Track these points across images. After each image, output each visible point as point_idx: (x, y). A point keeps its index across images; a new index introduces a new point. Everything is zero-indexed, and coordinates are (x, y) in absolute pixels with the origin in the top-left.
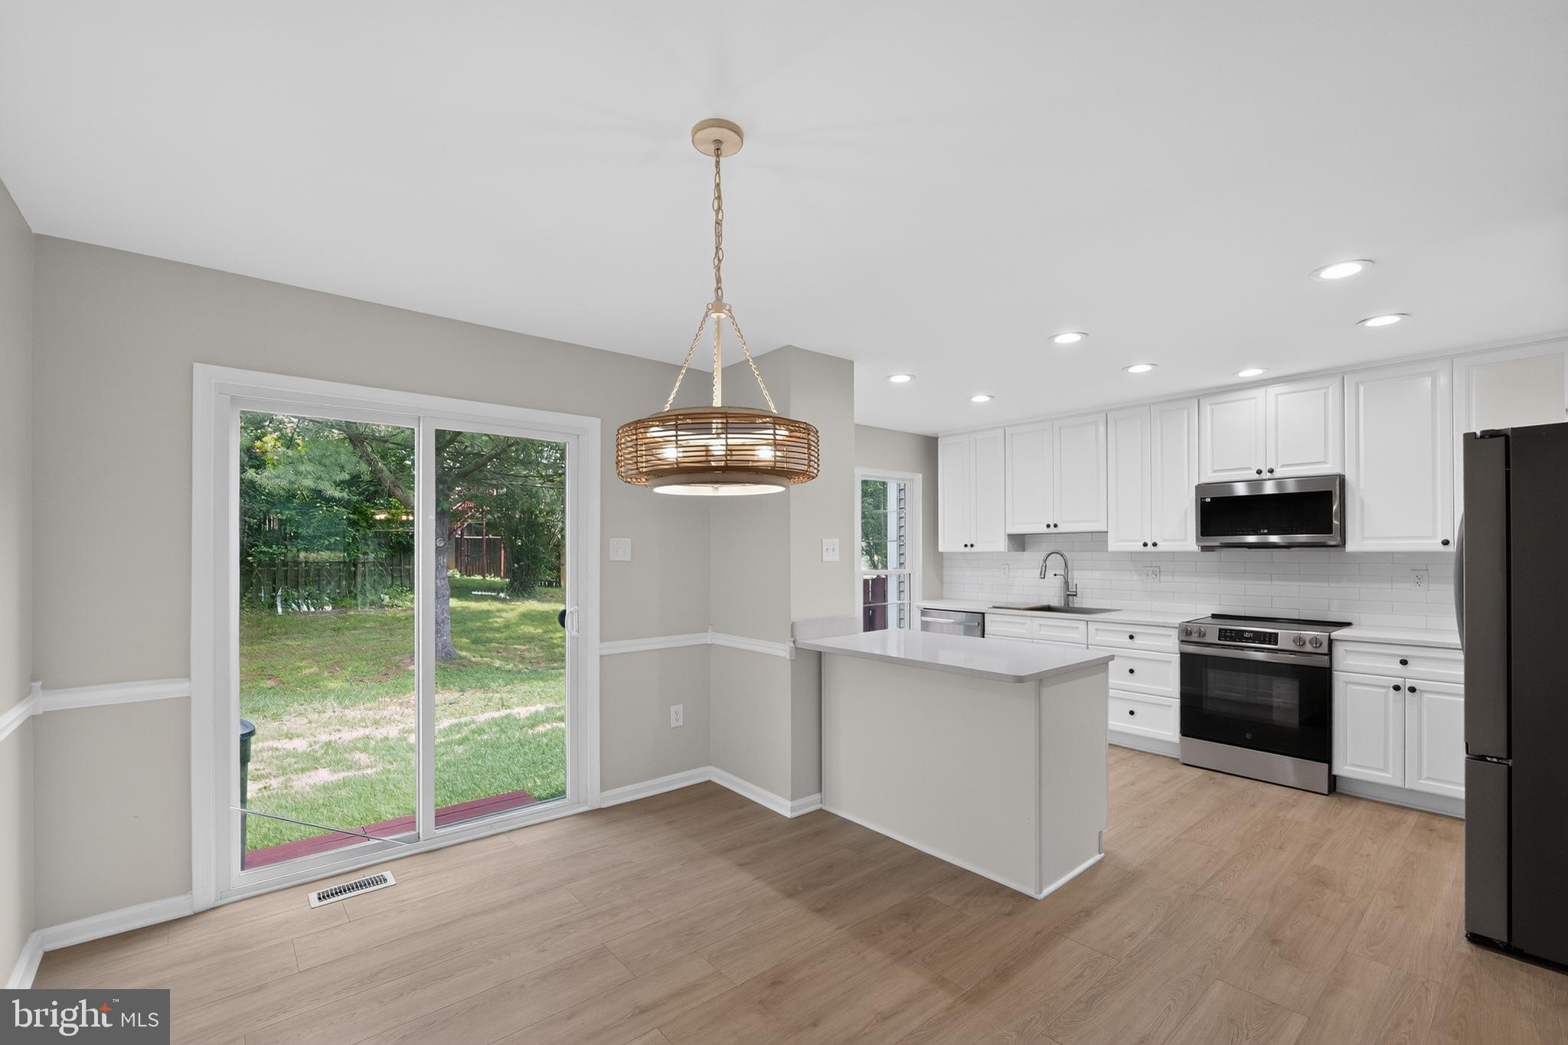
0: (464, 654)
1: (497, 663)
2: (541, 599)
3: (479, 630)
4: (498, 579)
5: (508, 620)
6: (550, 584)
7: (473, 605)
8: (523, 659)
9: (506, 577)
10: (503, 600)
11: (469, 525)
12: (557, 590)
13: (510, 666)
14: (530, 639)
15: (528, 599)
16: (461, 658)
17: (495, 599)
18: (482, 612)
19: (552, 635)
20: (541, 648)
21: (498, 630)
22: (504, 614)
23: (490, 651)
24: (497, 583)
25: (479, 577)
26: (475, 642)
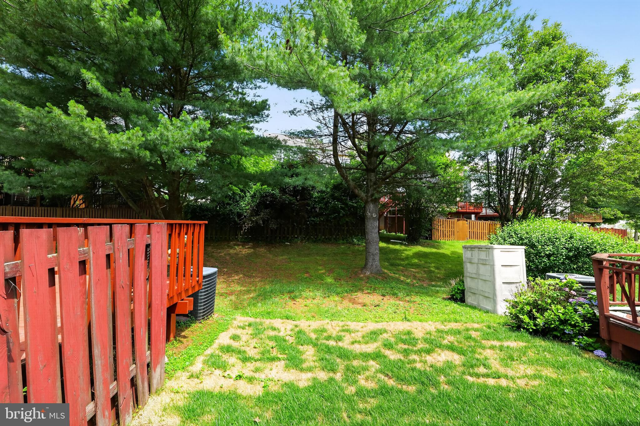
0: (386, 271)
1: (402, 278)
2: (423, 245)
3: (394, 259)
4: (402, 235)
5: (408, 255)
6: (427, 238)
7: (391, 246)
8: (415, 277)
9: (405, 234)
10: (405, 245)
11: (390, 211)
12: (430, 241)
13: (409, 281)
14: (417, 266)
15: (417, 245)
16: (384, 273)
17: (401, 244)
18: (395, 250)
19: (430, 265)
20: (425, 271)
21: (403, 260)
22: (405, 252)
23: (398, 271)
24: (402, 237)
25: (394, 234)
26: (392, 265)
